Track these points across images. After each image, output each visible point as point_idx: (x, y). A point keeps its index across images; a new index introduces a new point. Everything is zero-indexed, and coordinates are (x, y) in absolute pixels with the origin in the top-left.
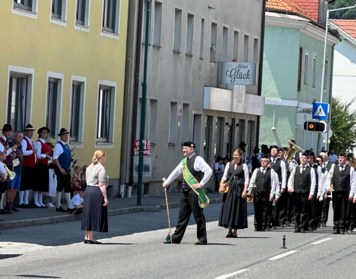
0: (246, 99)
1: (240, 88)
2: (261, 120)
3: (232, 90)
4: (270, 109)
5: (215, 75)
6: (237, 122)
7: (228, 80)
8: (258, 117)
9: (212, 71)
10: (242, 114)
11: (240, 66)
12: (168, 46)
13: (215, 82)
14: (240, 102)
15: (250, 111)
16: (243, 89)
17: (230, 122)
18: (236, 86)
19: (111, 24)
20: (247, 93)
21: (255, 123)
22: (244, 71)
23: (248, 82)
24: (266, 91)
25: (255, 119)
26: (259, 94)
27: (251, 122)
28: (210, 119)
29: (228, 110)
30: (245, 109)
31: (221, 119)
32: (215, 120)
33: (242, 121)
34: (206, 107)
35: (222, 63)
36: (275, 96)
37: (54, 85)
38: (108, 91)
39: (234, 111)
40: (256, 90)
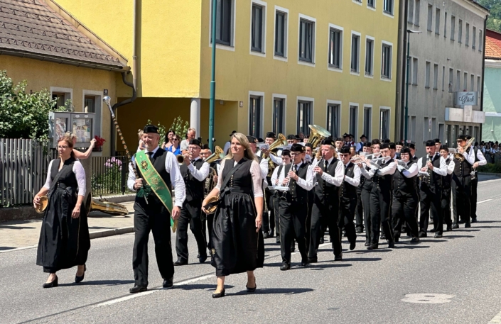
0: (473, 114)
1: (469, 107)
2: (483, 126)
3: (463, 108)
4: (489, 120)
5: (452, 100)
6: (467, 128)
7: (460, 103)
8: (481, 124)
9: (450, 97)
10: (470, 123)
11: (467, 94)
12: (422, 84)
13: (452, 104)
14: (469, 115)
15: (475, 121)
16: (470, 107)
17: (462, 128)
18: (465, 106)
19: (386, 73)
20: (473, 109)
21: (479, 128)
22: (470, 97)
23: (473, 103)
24: (487, 108)
25: (479, 126)
26: (481, 110)
27: (476, 128)
28: (449, 126)
29: (461, 120)
30: (472, 119)
31: (457, 126)
32: (453, 127)
33: (471, 127)
34: (447, 119)
35: (456, 92)
36: (493, 111)
37: (354, 110)
38: (386, 112)
39: (465, 121)
40: (480, 108)
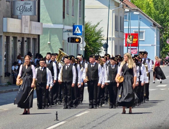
0: (31, 25)
2: (41, 37)
3: (21, 19)
4: (46, 30)
5: (9, 10)
6: (25, 39)
7: (18, 13)
8: (39, 36)
9: (8, 7)
10: (28, 34)
11: (25, 4)
13: (10, 14)
14: (27, 26)
15: (33, 32)
16: (28, 18)
17: (21, 39)
18: (23, 16)
20: (31, 20)
21: (37, 39)
22: (28, 7)
23: (31, 13)
24: (43, 20)
25: (36, 37)
26: (39, 21)
27: (34, 39)
28: (8, 38)
29: (19, 32)
30: (30, 31)
31: (15, 38)
32: (11, 39)
33: (29, 39)
34: (5, 30)
35: (14, 2)
36: (49, 22)
39: (23, 32)
40: (37, 19)
